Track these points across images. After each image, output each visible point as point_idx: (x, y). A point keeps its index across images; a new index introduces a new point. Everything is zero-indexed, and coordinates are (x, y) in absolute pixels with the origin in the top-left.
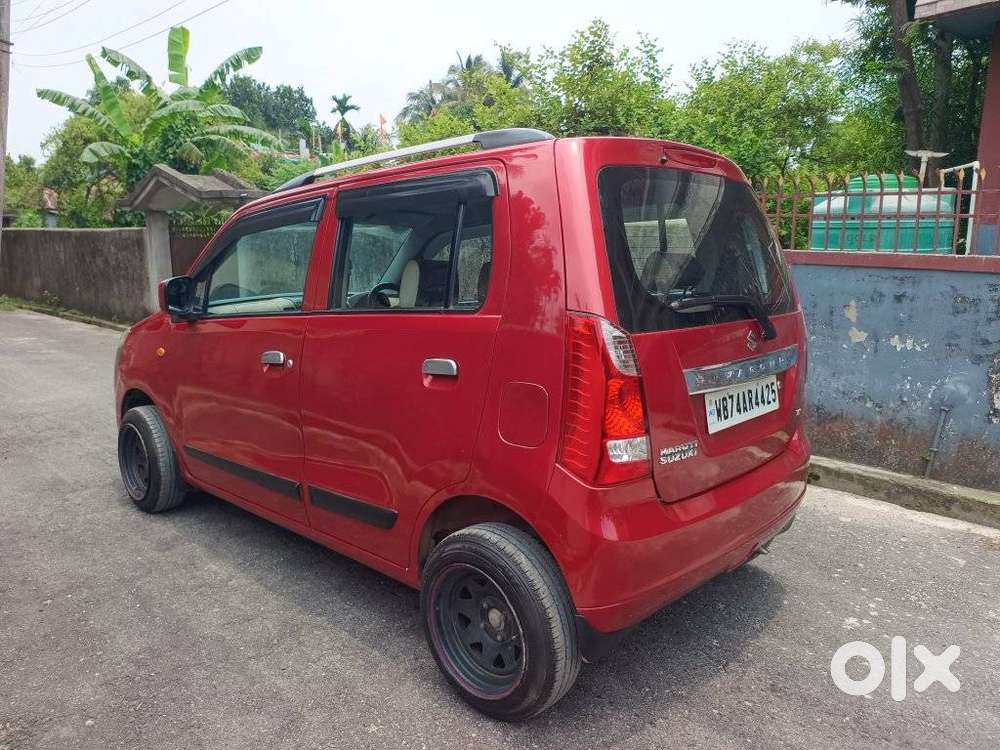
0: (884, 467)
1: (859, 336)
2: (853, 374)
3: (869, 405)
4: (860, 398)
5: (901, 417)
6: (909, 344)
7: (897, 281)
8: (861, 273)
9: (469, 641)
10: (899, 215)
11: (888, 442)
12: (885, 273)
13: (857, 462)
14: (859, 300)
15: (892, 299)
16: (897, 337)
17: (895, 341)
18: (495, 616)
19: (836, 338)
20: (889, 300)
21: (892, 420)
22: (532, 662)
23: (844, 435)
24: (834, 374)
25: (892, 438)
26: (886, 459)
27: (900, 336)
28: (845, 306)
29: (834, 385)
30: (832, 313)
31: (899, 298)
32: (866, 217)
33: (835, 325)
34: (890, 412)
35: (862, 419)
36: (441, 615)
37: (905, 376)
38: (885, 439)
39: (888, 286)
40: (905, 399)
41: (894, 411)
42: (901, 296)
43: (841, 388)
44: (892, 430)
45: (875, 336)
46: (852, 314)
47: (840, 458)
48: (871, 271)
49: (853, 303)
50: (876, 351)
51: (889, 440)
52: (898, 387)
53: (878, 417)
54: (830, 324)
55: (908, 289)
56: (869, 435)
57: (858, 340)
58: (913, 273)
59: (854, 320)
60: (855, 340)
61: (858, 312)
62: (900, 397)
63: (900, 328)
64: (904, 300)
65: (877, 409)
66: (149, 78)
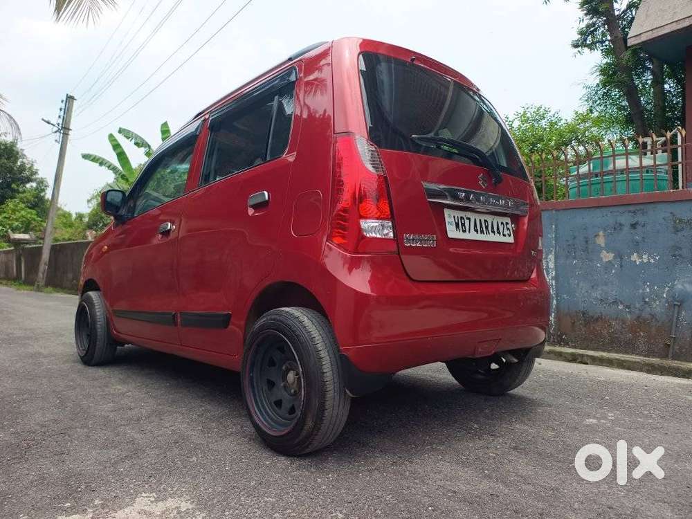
0: (637, 354)
1: (607, 256)
2: (606, 285)
3: (620, 307)
4: (613, 303)
5: (645, 315)
6: (645, 257)
7: (630, 214)
8: (605, 211)
9: (273, 399)
10: (627, 170)
11: (638, 334)
12: (621, 209)
13: (617, 352)
14: (605, 230)
15: (629, 226)
16: (635, 254)
17: (635, 257)
18: (291, 376)
19: (591, 260)
20: (626, 229)
21: (639, 317)
22: (308, 394)
23: (605, 332)
24: (593, 287)
25: (641, 330)
26: (638, 348)
27: (638, 253)
28: (596, 236)
29: (594, 295)
30: (587, 242)
31: (634, 226)
32: (604, 175)
33: (590, 251)
34: (637, 312)
35: (616, 319)
36: (255, 380)
37: (645, 283)
38: (636, 332)
39: (626, 219)
40: (647, 300)
41: (639, 309)
42: (635, 224)
43: (599, 297)
44: (641, 323)
45: (619, 256)
46: (601, 241)
47: (604, 351)
48: (611, 209)
49: (601, 233)
50: (621, 266)
51: (639, 332)
52: (641, 291)
53: (629, 316)
54: (586, 250)
55: (640, 218)
56: (623, 330)
57: (607, 260)
58: (642, 207)
59: (603, 245)
60: (605, 260)
61: (605, 239)
62: (644, 299)
63: (637, 247)
64: (637, 226)
65: (627, 310)
66: (149, 146)
